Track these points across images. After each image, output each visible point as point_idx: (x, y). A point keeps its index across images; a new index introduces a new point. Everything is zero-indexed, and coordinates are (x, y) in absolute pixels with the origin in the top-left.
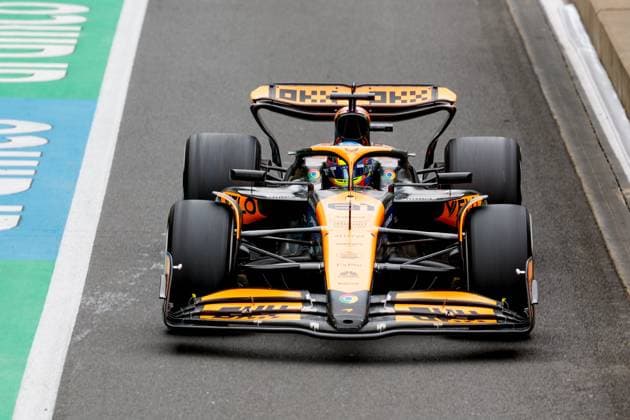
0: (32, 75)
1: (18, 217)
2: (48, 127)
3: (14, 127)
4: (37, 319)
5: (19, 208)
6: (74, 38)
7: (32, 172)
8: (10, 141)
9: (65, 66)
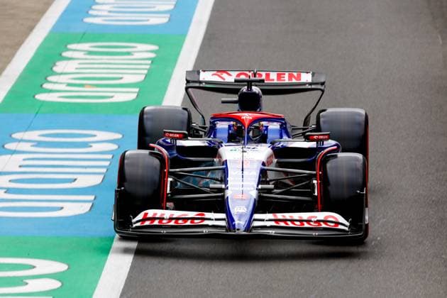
0: (112, 97)
1: (91, 204)
2: (120, 136)
3: (95, 136)
4: (97, 282)
5: (92, 198)
6: (146, 69)
7: (104, 170)
8: (91, 146)
9: (137, 90)
